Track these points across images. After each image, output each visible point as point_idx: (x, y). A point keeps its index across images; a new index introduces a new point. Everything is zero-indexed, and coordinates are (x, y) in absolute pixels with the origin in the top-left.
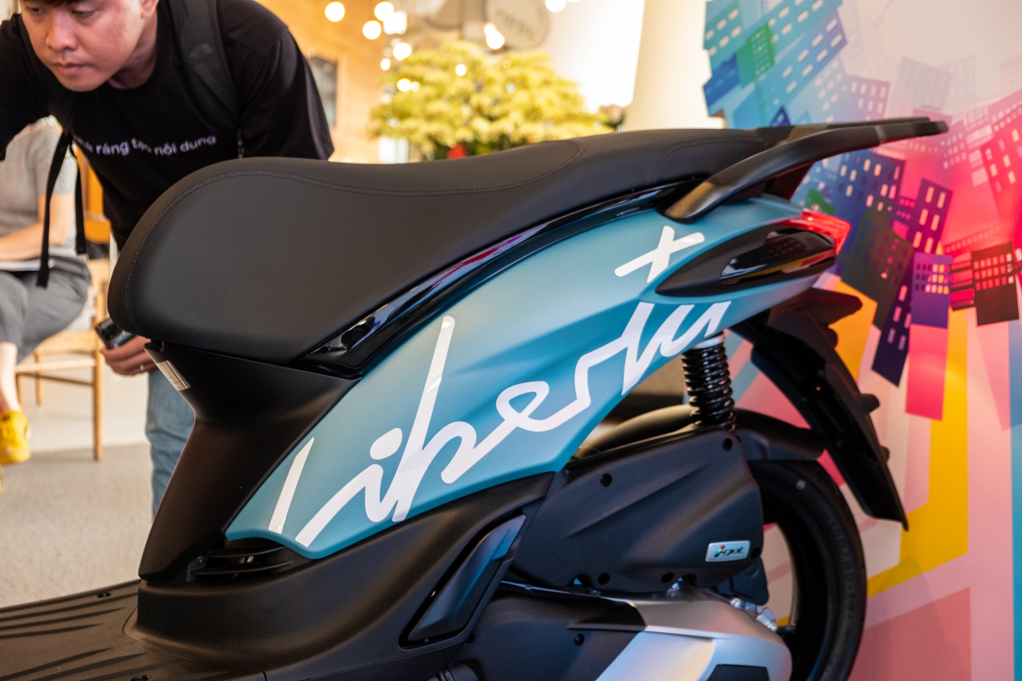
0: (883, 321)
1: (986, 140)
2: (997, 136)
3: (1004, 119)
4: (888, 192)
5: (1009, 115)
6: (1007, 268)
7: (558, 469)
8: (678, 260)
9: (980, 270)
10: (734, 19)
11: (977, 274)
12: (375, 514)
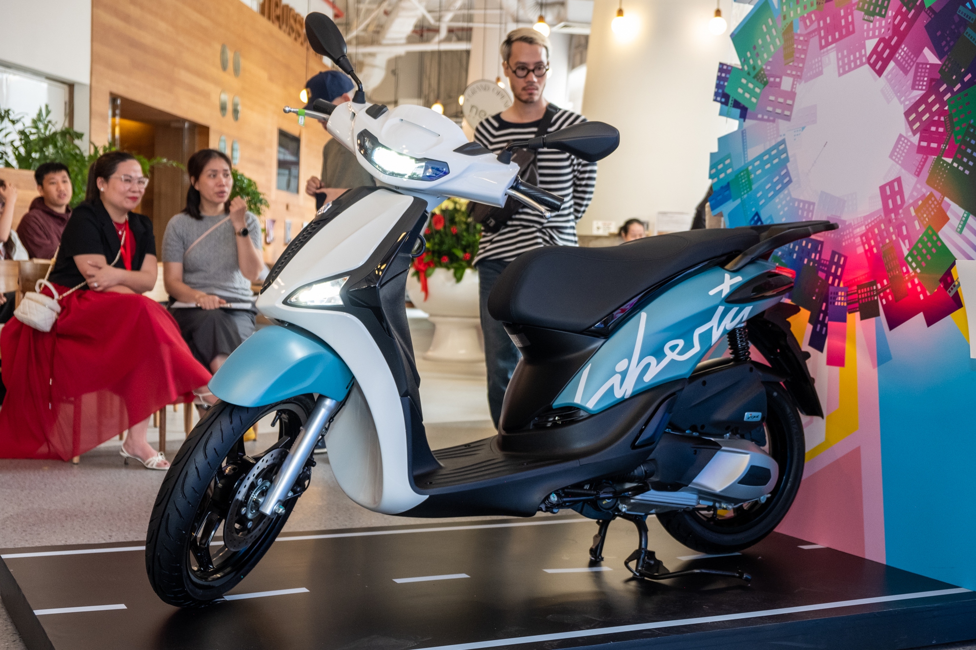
0: (813, 320)
1: (863, 233)
2: (868, 231)
3: (871, 223)
4: (815, 256)
5: (873, 221)
6: (874, 293)
7: (687, 377)
8: (733, 288)
9: (861, 293)
10: (728, 164)
11: (860, 296)
12: (619, 394)
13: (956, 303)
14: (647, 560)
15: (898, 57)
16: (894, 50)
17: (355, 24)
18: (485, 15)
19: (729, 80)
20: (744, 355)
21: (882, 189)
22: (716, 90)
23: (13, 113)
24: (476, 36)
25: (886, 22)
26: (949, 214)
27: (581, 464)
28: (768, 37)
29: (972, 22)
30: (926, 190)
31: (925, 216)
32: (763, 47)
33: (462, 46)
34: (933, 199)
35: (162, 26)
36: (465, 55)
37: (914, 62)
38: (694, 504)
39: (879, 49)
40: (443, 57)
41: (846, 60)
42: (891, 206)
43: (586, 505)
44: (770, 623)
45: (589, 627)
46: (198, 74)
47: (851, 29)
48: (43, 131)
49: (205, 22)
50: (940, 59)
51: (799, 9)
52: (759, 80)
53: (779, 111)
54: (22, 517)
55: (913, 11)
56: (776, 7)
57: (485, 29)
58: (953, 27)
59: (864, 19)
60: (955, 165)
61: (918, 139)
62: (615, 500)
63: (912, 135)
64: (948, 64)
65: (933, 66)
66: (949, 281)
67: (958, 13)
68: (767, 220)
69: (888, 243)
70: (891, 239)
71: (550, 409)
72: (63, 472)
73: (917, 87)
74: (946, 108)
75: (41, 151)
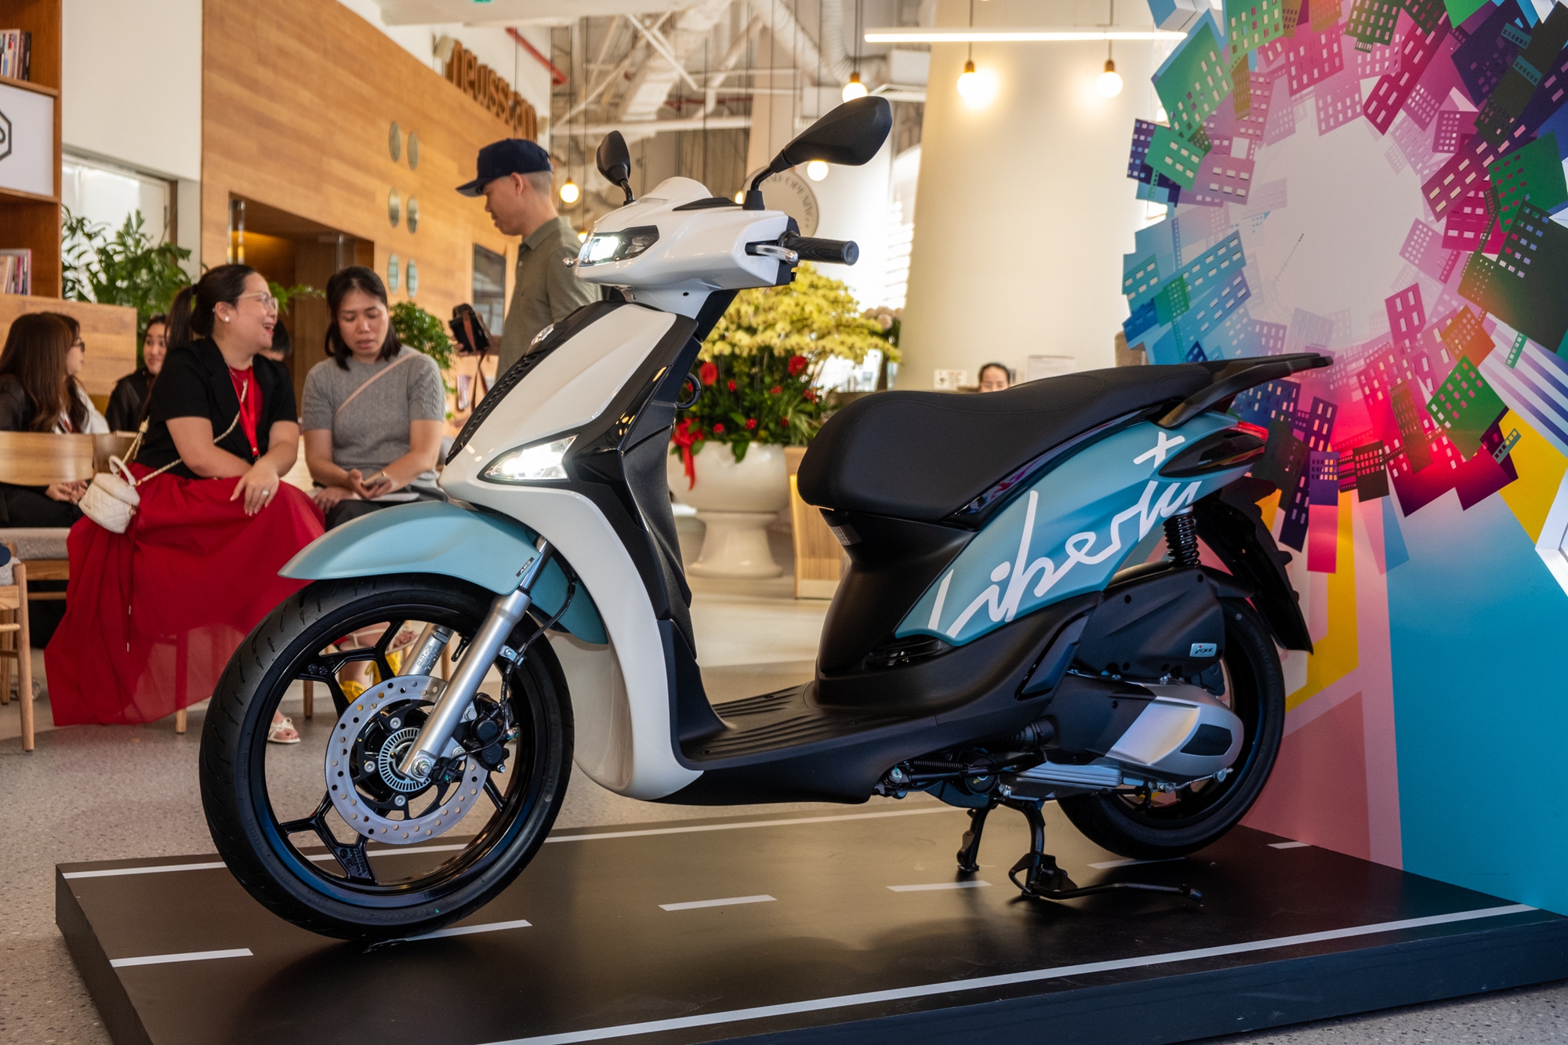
0: (1287, 504)
1: (1360, 369)
2: (1369, 366)
3: (1373, 354)
4: (1288, 407)
5: (1377, 352)
6: (1379, 460)
7: (1102, 589)
8: (1172, 453)
9: (1360, 461)
10: (1152, 271)
11: (1358, 465)
12: (996, 616)
13: (1508, 473)
14: (1043, 870)
15: (1411, 103)
16: (1405, 92)
17: (583, 92)
18: (771, 76)
19: (1151, 145)
20: (1191, 556)
21: (1390, 302)
22: (1132, 161)
23: (90, 222)
24: (757, 107)
25: (1392, 51)
26: (1493, 338)
27: (939, 723)
28: (1209, 79)
29: (1525, 48)
30: (1458, 303)
31: (1457, 341)
32: (1202, 94)
33: (738, 123)
34: (1469, 316)
35: (305, 96)
36: (741, 136)
37: (1436, 111)
38: (1114, 784)
39: (1381, 93)
40: (710, 139)
41: (1331, 111)
42: (1404, 328)
43: (948, 785)
44: (1240, 964)
45: (963, 975)
46: (357, 165)
47: (1337, 64)
48: (132, 249)
49: (367, 90)
50: (1476, 104)
51: (1256, 36)
52: (1198, 144)
53: (1228, 189)
54: (99, 814)
55: (1433, 34)
56: (1222, 33)
57: (771, 95)
58: (1495, 56)
59: (1357, 48)
60: (1503, 264)
61: (1444, 226)
62: (992, 778)
63: (1435, 220)
64: (1489, 112)
65: (1465, 115)
66: (1496, 439)
67: (1502, 34)
68: (1213, 353)
69: (1401, 384)
70: (1404, 378)
71: (892, 638)
72: (160, 746)
73: (1441, 148)
74: (1487, 178)
75: (130, 277)
